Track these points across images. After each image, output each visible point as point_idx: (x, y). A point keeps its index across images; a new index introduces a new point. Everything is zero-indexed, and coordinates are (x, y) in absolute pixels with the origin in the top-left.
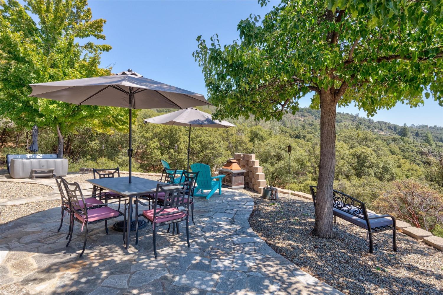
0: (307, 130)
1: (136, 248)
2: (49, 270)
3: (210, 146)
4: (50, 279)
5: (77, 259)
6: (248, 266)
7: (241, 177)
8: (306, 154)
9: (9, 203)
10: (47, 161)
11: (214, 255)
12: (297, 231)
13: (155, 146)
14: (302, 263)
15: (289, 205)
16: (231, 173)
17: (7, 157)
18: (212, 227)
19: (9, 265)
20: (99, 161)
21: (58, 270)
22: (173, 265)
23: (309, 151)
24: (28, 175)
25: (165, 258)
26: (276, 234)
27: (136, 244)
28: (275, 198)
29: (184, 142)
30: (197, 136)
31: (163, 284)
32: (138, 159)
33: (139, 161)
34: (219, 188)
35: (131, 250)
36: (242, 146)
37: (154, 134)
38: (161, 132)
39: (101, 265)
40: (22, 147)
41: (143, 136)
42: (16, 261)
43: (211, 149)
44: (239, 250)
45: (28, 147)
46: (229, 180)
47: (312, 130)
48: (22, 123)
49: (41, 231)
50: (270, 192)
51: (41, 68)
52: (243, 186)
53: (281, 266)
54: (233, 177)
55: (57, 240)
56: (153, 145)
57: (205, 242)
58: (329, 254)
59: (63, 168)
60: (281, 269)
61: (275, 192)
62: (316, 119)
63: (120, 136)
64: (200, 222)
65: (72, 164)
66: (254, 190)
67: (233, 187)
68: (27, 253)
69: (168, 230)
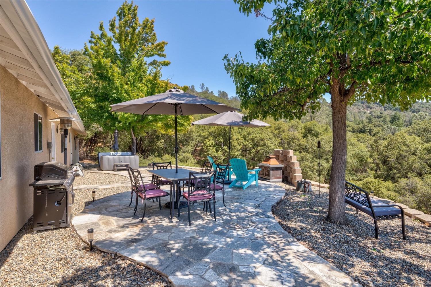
0: (374, 123)
1: (178, 219)
2: (124, 227)
3: (261, 143)
4: (123, 231)
5: (139, 222)
6: (256, 236)
7: (279, 171)
8: (367, 149)
9: (100, 187)
10: (124, 157)
11: (232, 227)
12: (313, 217)
13: (211, 144)
14: (304, 239)
15: (320, 197)
16: (269, 167)
17: (98, 155)
18: (239, 210)
19: (101, 222)
20: (163, 157)
21: (128, 227)
22: (201, 231)
23: (371, 146)
24: (112, 169)
25: (197, 226)
26: (292, 217)
27: (179, 216)
28: (307, 191)
29: (236, 140)
30: (249, 134)
31: (190, 240)
32: (196, 156)
33: (198, 157)
34: (256, 180)
35: (175, 220)
36: (295, 142)
37: (209, 133)
38: (215, 131)
39: (154, 226)
40: (108, 146)
41: (200, 135)
42: (104, 221)
43: (262, 146)
44: (254, 226)
45: (112, 146)
46: (267, 173)
47: (380, 123)
48: (107, 128)
49: (119, 205)
50: (303, 185)
51: (120, 86)
52: (281, 180)
53: (282, 239)
54: (271, 171)
55: (129, 211)
56: (208, 143)
57: (229, 219)
58: (332, 235)
59: (135, 163)
60: (281, 240)
61: (308, 185)
62: (385, 110)
63: (181, 136)
64: (230, 205)
65: (144, 160)
66: (292, 183)
67: (271, 180)
68: (110, 217)
69: (204, 209)
